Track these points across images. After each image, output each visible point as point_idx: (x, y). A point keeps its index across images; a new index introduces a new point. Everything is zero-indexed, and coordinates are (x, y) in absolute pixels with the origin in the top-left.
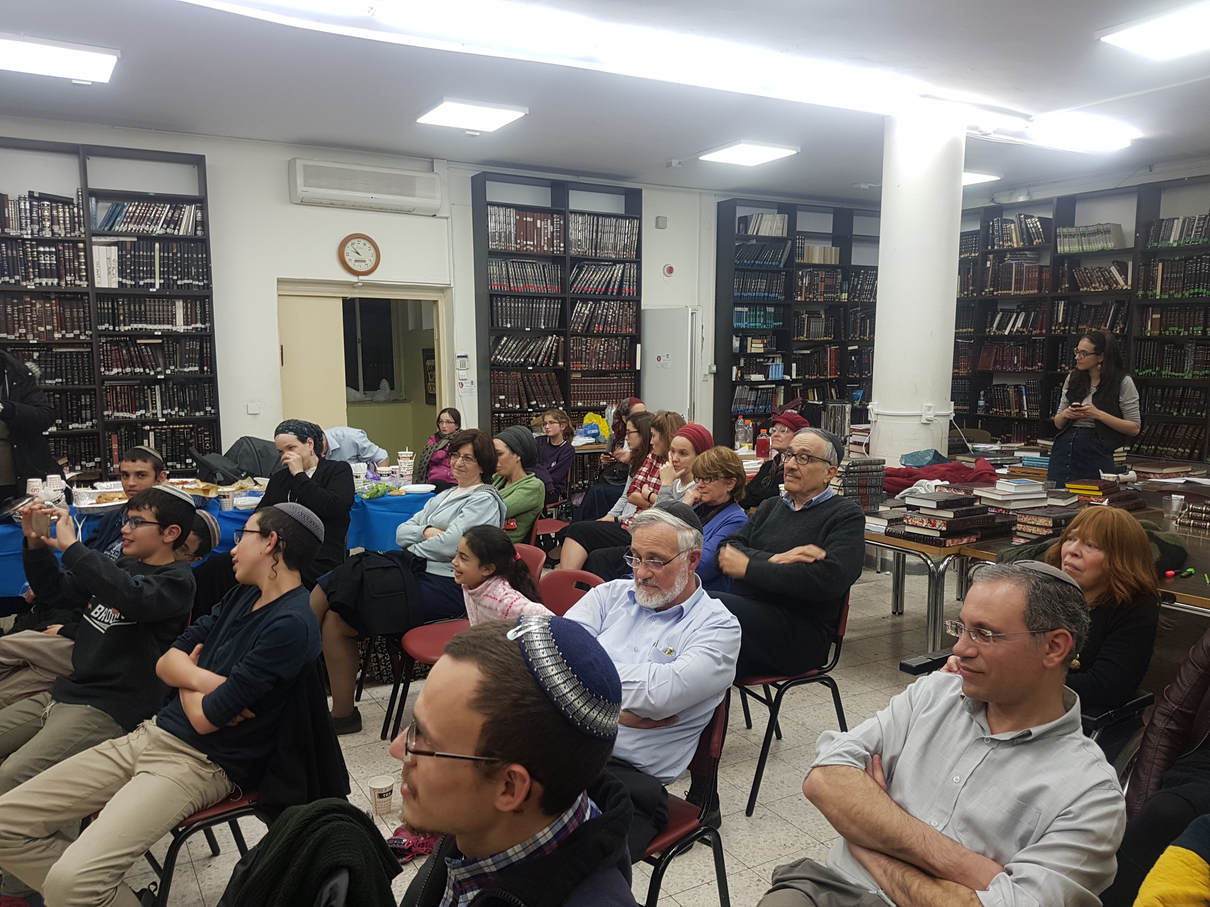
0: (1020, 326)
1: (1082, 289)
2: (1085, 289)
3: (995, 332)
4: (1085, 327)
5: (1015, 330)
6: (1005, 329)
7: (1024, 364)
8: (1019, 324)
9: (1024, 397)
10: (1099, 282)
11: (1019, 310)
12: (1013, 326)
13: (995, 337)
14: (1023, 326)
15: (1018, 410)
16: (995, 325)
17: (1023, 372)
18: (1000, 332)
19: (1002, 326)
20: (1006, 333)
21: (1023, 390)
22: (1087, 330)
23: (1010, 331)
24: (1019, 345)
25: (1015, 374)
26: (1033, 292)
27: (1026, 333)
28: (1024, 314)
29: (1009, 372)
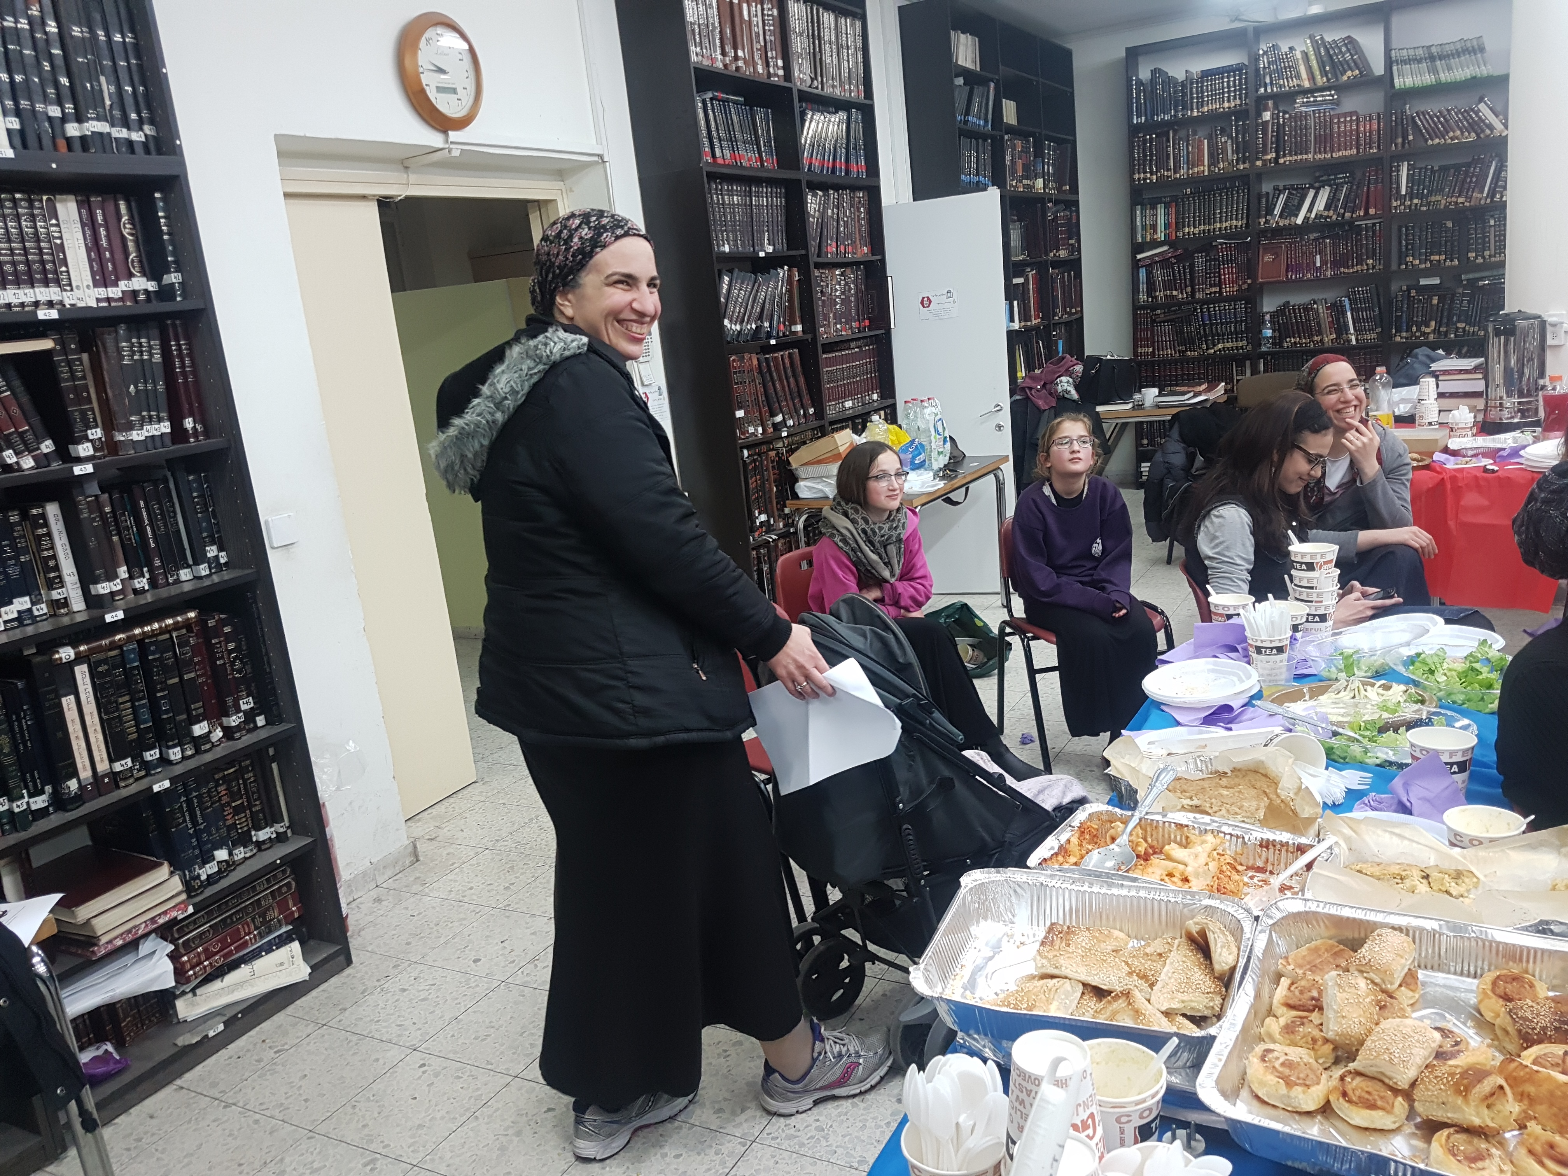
0: (1322, 208)
1: (1430, 142)
2: (1437, 141)
3: (1277, 223)
4: (1439, 198)
5: (1313, 216)
6: (1297, 216)
7: (1335, 264)
8: (1320, 205)
9: (1349, 314)
10: (1460, 129)
11: (1317, 185)
12: (1310, 210)
13: (1278, 232)
14: (1327, 207)
15: (1334, 336)
16: (1277, 211)
17: (1334, 278)
18: (1287, 222)
19: (1291, 210)
20: (1299, 221)
21: (1347, 303)
22: (1443, 202)
23: (1306, 218)
24: (1327, 237)
25: (1320, 283)
26: (1348, 153)
27: (1334, 217)
28: (1328, 189)
29: (1308, 280)
